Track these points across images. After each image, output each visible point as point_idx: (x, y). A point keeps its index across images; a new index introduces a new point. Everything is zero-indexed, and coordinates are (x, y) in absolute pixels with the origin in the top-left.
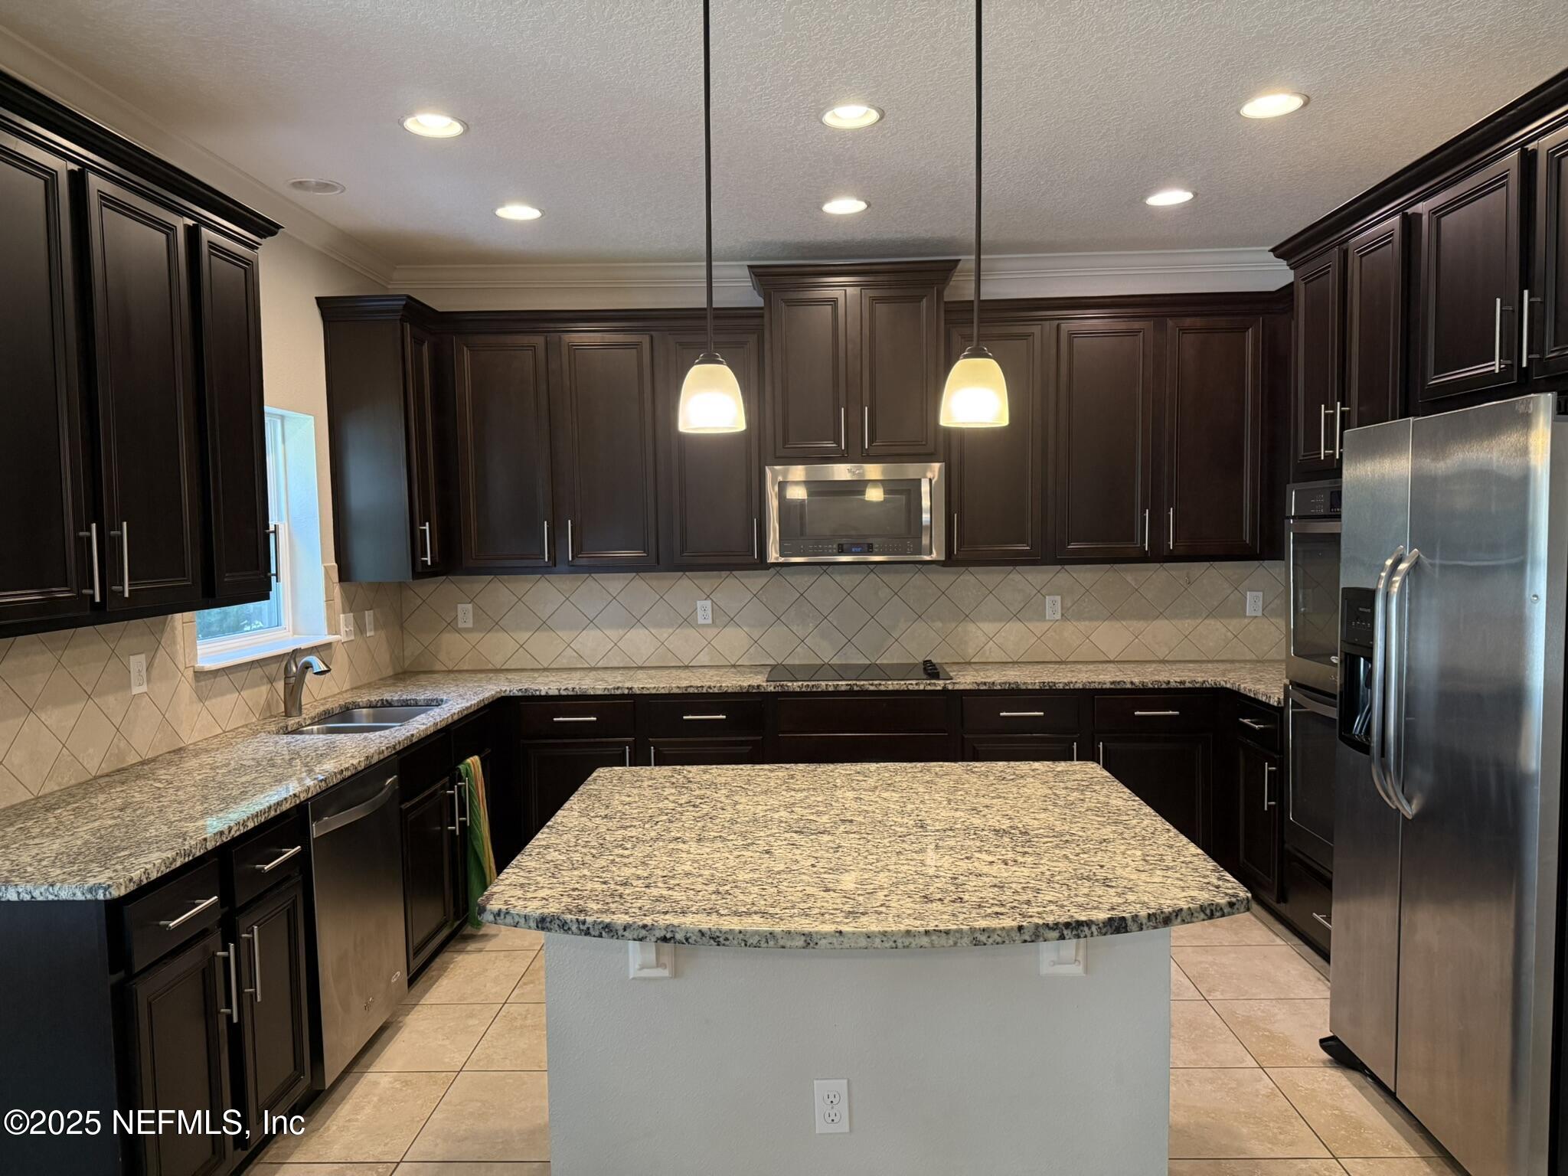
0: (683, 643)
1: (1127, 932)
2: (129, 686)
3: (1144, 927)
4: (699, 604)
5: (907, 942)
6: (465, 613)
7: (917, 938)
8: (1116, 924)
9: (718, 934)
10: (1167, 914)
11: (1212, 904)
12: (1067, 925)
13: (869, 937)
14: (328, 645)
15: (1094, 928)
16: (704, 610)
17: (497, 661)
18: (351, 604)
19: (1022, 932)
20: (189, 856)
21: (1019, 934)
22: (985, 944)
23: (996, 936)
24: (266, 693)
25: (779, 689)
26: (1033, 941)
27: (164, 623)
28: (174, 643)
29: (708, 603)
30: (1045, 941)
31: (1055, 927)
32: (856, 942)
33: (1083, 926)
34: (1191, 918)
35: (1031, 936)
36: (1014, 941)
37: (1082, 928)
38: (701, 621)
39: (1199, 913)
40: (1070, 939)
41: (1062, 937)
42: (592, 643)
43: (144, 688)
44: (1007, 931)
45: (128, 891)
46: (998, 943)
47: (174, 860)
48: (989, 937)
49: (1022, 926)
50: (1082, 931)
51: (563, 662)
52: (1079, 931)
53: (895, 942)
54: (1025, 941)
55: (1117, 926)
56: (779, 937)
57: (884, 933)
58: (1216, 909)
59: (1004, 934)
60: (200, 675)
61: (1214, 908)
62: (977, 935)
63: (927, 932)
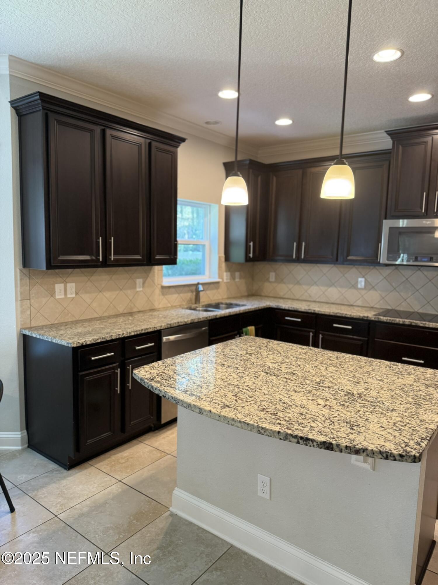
0: (351, 295)
1: (332, 450)
2: (135, 288)
3: (343, 451)
4: (360, 279)
5: (233, 423)
6: (272, 276)
7: (236, 423)
8: (327, 445)
9: (176, 399)
10: (358, 449)
11: (388, 452)
12: (301, 438)
13: (219, 417)
14: (218, 283)
15: (315, 443)
16: (361, 282)
17: (281, 294)
18: (229, 269)
19: (280, 434)
20: (104, 339)
21: (278, 435)
22: (263, 435)
23: (268, 433)
24: (190, 295)
25: (377, 319)
26: (284, 440)
27: (150, 270)
28: (154, 276)
29: (363, 279)
30: (290, 442)
31: (295, 437)
32: (215, 417)
33: (310, 441)
34: (373, 455)
35: (283, 438)
36: (276, 437)
37: (309, 441)
38: (359, 286)
39: (378, 454)
40: (302, 445)
41: (298, 443)
42: (315, 291)
43: (141, 289)
44: (274, 432)
45: (77, 346)
46: (269, 436)
47: (98, 339)
48: (265, 432)
49: (280, 432)
50: (308, 443)
51: (304, 298)
52: (307, 442)
53: (228, 422)
54: (281, 439)
55: (328, 446)
56: (192, 406)
57: (225, 417)
58: (390, 455)
59: (271, 433)
60: (163, 287)
61: (389, 454)
62: (260, 429)
63: (240, 422)
